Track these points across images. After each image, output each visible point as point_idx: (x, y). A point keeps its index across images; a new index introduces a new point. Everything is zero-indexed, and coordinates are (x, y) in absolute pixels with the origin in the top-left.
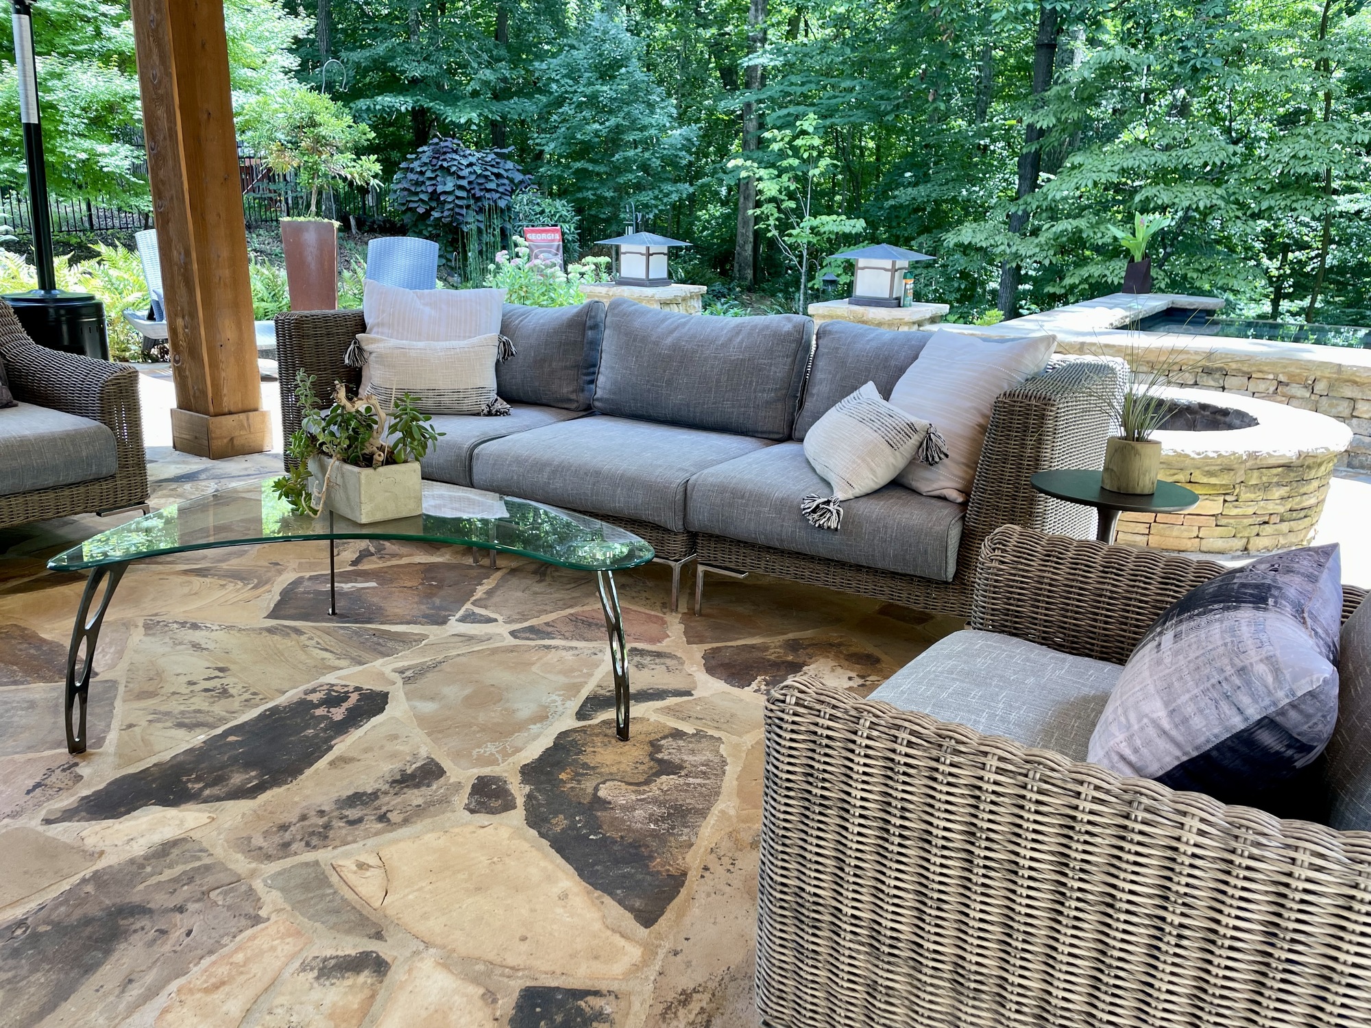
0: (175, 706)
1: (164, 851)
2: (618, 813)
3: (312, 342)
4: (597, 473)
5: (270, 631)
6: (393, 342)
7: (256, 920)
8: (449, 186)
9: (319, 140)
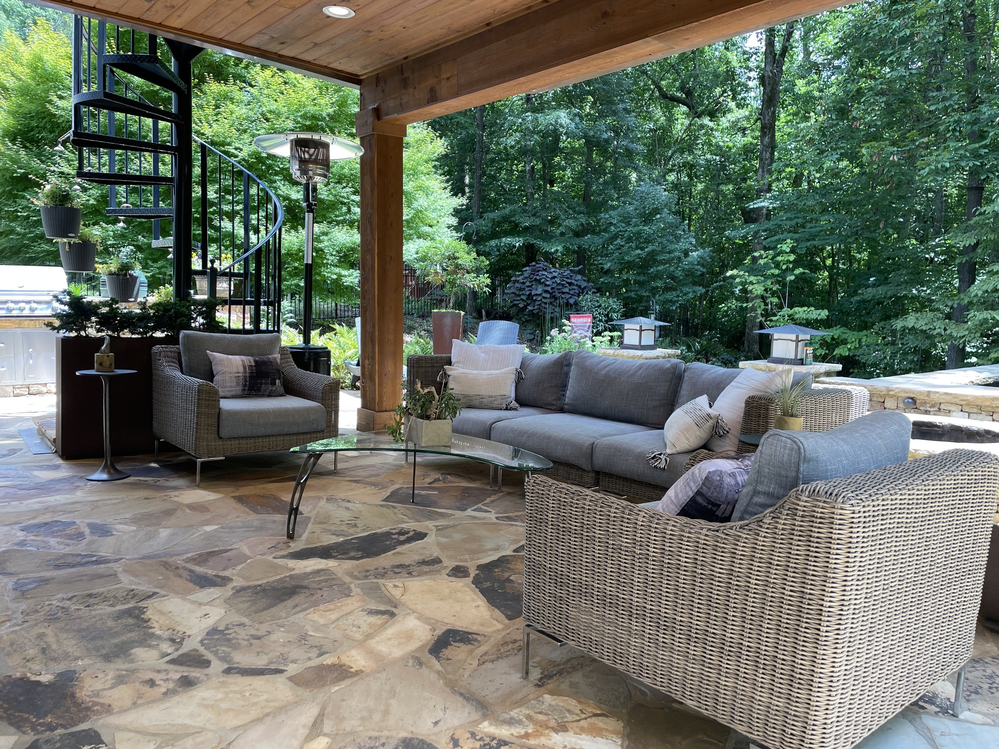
0: (333, 528)
1: (318, 572)
2: (516, 585)
3: (423, 370)
4: (550, 437)
5: (381, 506)
6: (461, 370)
7: (349, 596)
8: (539, 291)
9: (458, 267)
